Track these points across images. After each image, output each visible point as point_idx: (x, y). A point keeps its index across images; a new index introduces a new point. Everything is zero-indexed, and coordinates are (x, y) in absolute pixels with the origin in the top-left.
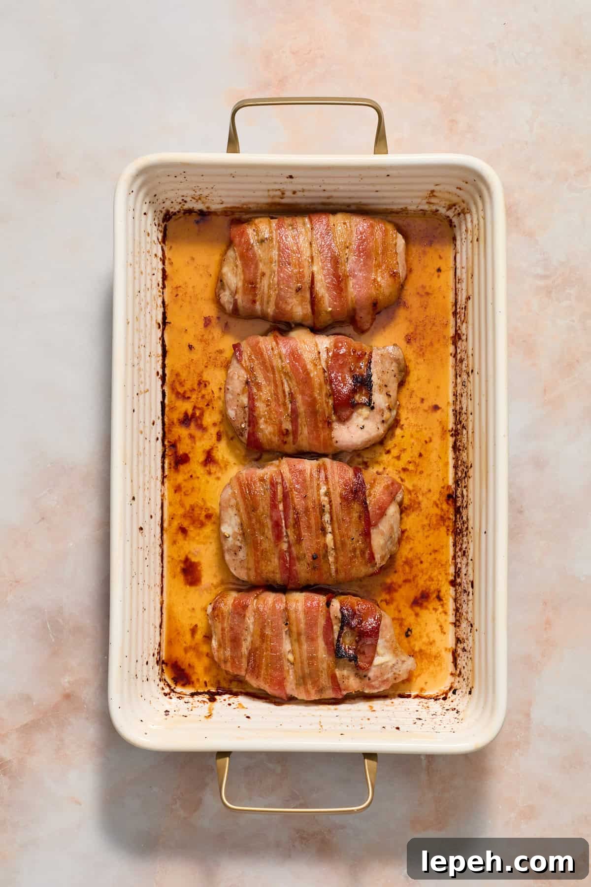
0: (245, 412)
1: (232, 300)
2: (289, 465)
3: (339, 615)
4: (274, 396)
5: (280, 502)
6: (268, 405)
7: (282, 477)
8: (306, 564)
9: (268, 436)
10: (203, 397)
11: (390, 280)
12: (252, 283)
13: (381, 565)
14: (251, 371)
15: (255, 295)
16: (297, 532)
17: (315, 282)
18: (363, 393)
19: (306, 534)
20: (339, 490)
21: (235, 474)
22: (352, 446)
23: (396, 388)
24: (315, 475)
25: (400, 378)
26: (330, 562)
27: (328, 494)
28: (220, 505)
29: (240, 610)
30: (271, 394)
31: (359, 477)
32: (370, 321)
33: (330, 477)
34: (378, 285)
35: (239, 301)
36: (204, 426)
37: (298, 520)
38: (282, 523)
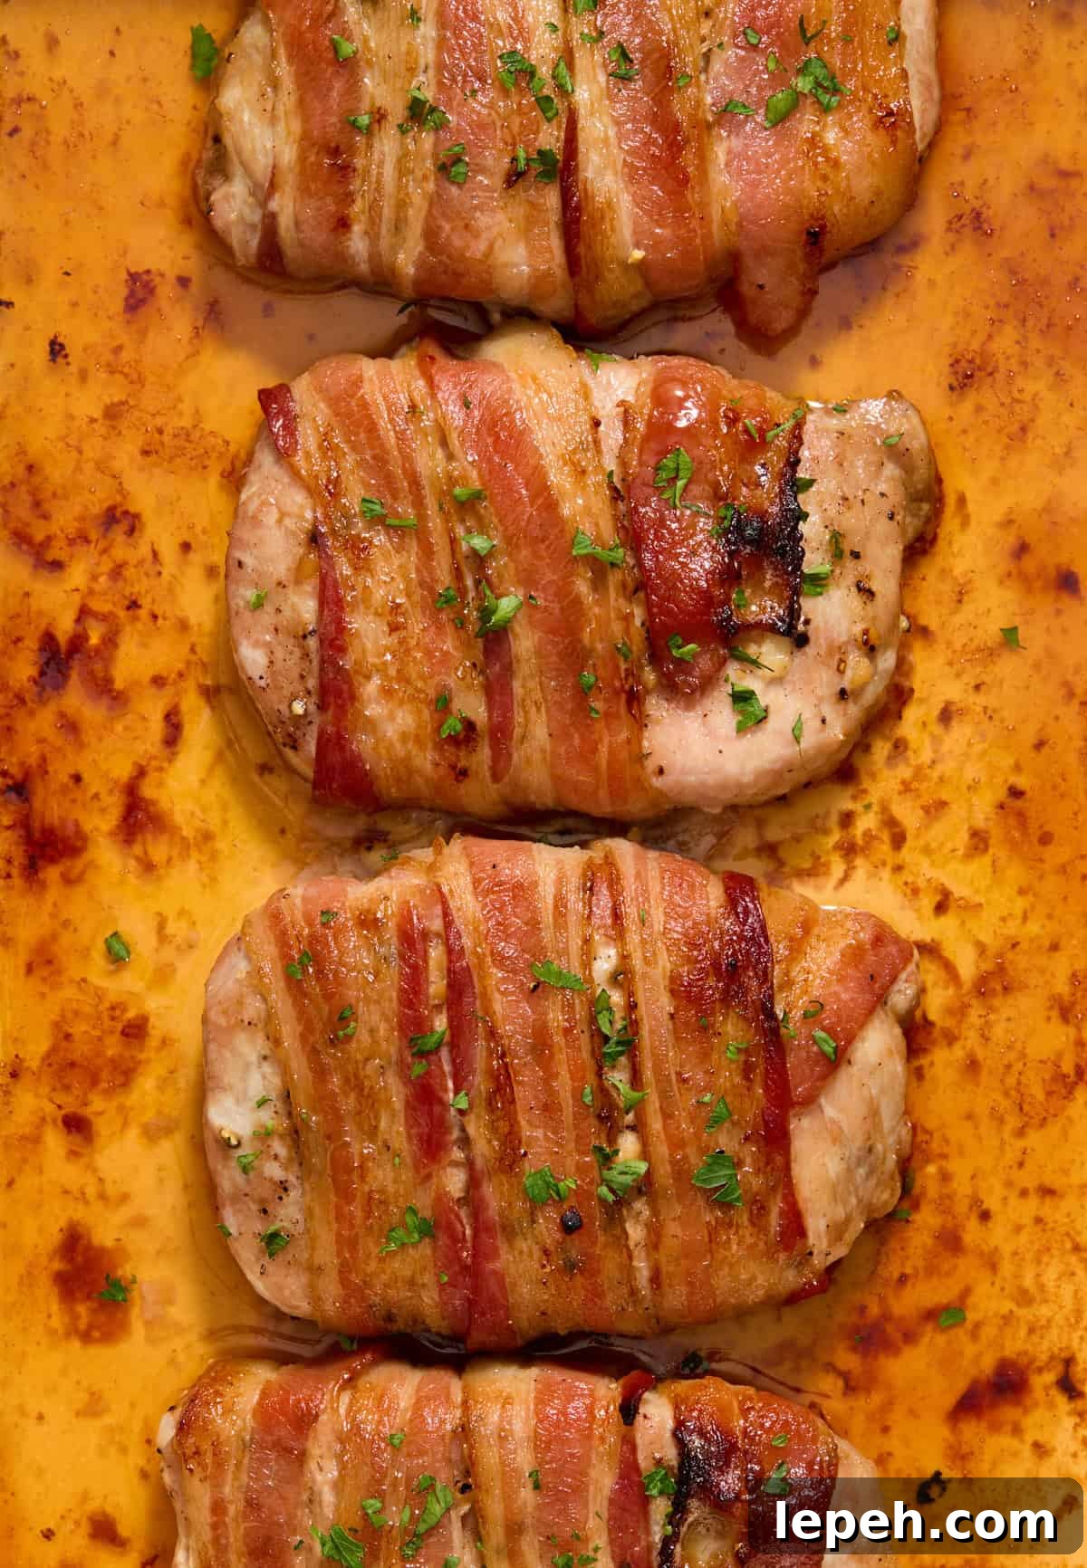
0: (306, 655)
1: (256, 217)
2: (472, 864)
3: (670, 1454)
4: (419, 591)
5: (438, 1007)
6: (394, 628)
7: (446, 914)
8: (537, 1254)
9: (398, 746)
10: (117, 572)
11: (876, 142)
12: (335, 152)
13: (831, 1259)
14: (327, 492)
15: (348, 198)
16: (503, 1127)
17: (582, 148)
18: (767, 584)
19: (539, 1133)
20: (665, 962)
21: (264, 901)
22: (723, 787)
23: (898, 566)
24: (575, 903)
25: (913, 526)
26: (631, 1244)
27: (622, 976)
28: (205, 1020)
29: (284, 1432)
30: (408, 581)
31: (746, 912)
32: (796, 301)
33: (630, 911)
34: (828, 159)
35: (285, 222)
36: (119, 684)
37: (509, 1076)
38: (446, 1090)
